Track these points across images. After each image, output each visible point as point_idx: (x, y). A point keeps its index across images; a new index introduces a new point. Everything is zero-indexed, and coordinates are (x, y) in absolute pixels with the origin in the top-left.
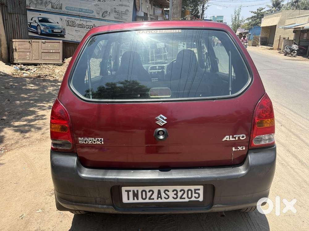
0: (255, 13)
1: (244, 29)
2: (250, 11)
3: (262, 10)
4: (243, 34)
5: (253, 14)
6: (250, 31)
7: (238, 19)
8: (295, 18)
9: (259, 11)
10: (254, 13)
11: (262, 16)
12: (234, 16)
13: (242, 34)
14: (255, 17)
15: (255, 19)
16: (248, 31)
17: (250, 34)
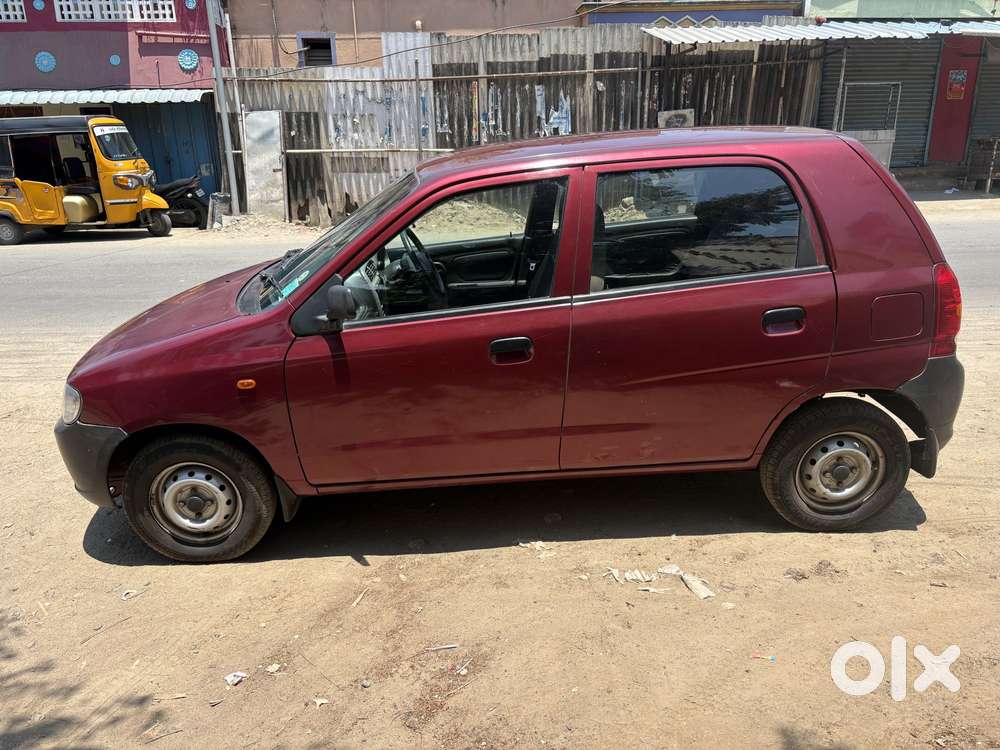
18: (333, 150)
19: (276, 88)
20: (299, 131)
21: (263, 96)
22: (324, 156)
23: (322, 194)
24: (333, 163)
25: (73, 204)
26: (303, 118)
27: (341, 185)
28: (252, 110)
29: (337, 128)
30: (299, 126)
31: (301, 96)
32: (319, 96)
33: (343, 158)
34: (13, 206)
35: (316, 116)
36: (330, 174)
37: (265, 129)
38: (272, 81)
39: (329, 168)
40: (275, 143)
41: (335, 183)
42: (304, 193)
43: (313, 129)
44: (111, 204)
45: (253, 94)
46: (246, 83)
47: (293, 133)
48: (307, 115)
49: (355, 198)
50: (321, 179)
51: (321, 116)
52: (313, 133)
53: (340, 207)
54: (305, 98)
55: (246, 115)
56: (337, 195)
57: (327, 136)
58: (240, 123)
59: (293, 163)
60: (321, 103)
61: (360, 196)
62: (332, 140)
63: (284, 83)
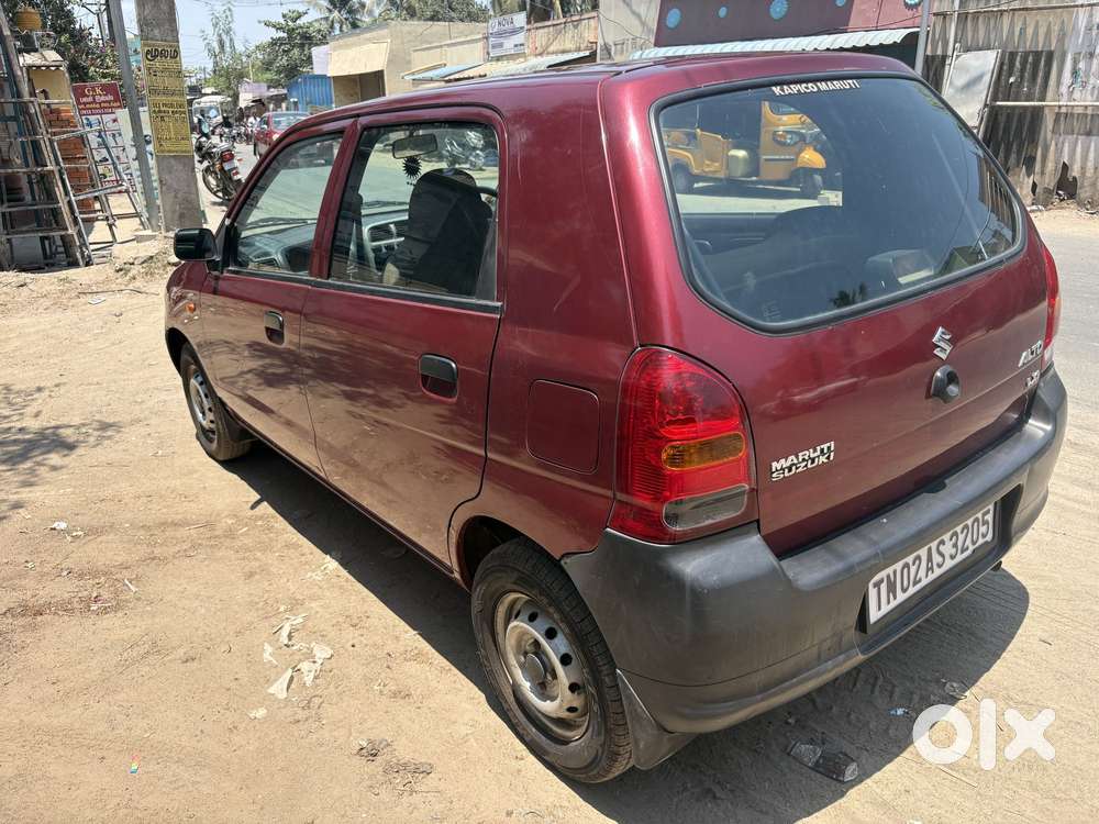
0: (279, 28)
1: (264, 86)
2: (260, 22)
3: (299, 17)
4: (269, 103)
5: (274, 30)
6: (294, 93)
7: (232, 46)
8: (441, 46)
9: (290, 23)
10: (274, 26)
11: (307, 40)
12: (215, 38)
13: (263, 104)
14: (281, 44)
15: (284, 51)
16: (285, 91)
17: (295, 103)
18: (1061, 103)
19: (1006, 20)
20: (1022, 77)
21: (988, 32)
22: (1047, 111)
23: (1029, 163)
24: (1057, 120)
25: (736, 158)
26: (1030, 59)
27: (1059, 151)
28: (968, 50)
29: (1075, 73)
30: (1023, 70)
31: (1037, 27)
32: (1062, 29)
33: (1072, 114)
34: (689, 155)
35: (1050, 55)
36: (1049, 135)
37: (974, 74)
38: (1002, 12)
39: (1050, 127)
40: (981, 92)
41: (1052, 148)
42: (1007, 158)
43: (1041, 74)
44: (766, 160)
45: (976, 30)
46: (970, 16)
47: (1012, 80)
48: (1037, 55)
49: (1075, 172)
50: (1033, 141)
51: (1056, 56)
52: (1039, 80)
53: (1049, 180)
54: (1042, 31)
55: (958, 56)
56: (1050, 166)
57: (1059, 83)
58: (947, 67)
59: (1002, 119)
60: (1061, 40)
61: (1083, 168)
62: (1064, 89)
63: (1016, 13)
